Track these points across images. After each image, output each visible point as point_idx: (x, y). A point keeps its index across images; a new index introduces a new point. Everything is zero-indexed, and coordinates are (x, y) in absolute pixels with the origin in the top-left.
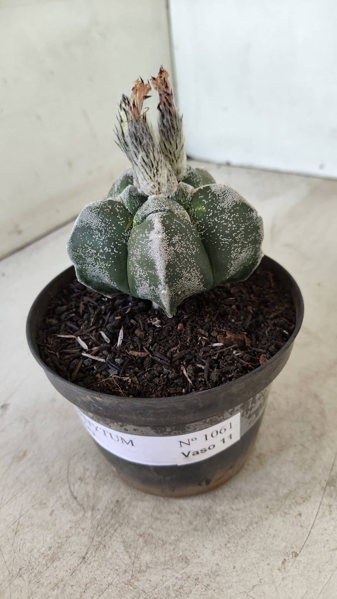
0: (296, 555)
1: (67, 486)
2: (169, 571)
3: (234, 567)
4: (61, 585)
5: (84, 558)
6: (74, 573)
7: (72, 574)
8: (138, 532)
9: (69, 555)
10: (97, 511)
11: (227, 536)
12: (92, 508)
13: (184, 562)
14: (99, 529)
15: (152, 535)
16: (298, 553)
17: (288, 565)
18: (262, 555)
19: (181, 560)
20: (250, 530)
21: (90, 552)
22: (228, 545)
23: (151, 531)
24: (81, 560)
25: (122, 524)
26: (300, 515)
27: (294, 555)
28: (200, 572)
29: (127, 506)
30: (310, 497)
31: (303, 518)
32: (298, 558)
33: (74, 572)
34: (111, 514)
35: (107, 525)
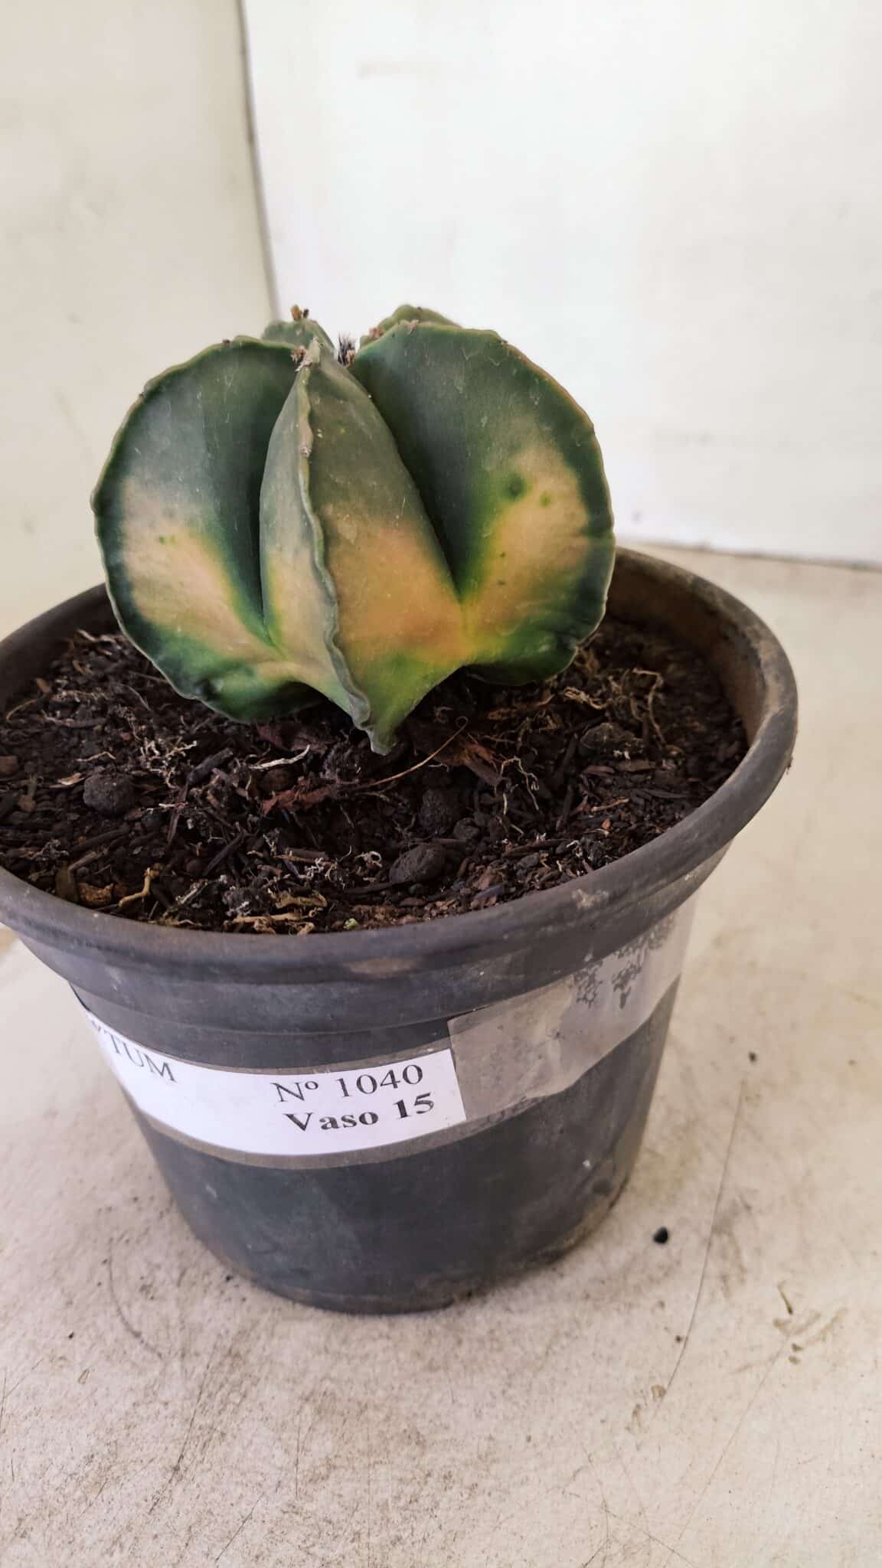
0: (662, 1392)
1: (113, 1309)
2: (382, 1469)
3: (529, 1439)
4: (128, 1540)
5: (176, 1469)
6: (156, 1507)
7: (152, 1509)
8: (299, 1391)
9: (138, 1468)
10: (194, 1358)
11: (504, 1373)
12: (180, 1354)
13: (413, 1444)
14: (204, 1396)
15: (333, 1394)
16: (666, 1386)
17: (646, 1416)
18: (588, 1404)
19: (406, 1440)
20: (554, 1353)
21: (189, 1455)
22: (511, 1392)
23: (327, 1384)
24: (170, 1475)
25: (259, 1380)
26: (662, 1304)
27: (657, 1394)
28: (453, 1460)
29: (263, 1336)
30: (678, 1263)
31: (669, 1311)
32: (667, 1399)
33: (155, 1504)
34: (229, 1360)
35: (222, 1386)
